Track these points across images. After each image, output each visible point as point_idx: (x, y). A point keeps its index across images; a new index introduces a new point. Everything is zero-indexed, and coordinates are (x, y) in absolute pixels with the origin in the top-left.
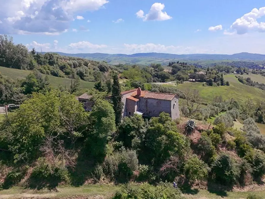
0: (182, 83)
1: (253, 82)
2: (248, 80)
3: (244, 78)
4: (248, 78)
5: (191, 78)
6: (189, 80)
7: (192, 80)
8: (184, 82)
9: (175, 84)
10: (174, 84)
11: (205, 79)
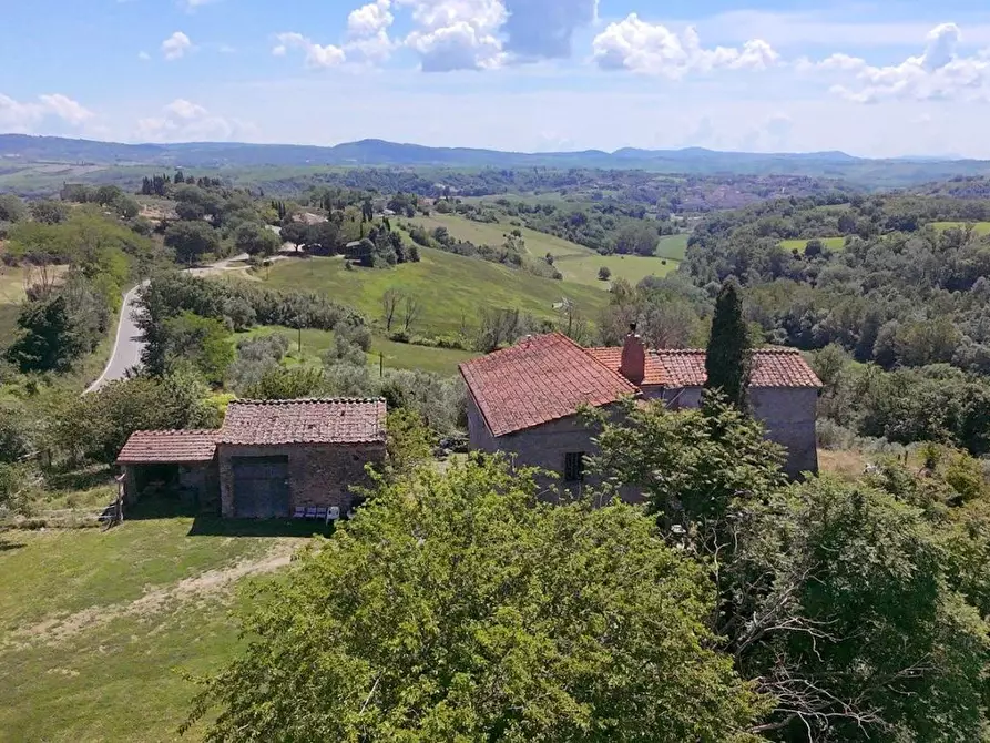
0: (267, 264)
1: (456, 242)
2: (440, 234)
3: (427, 230)
4: (438, 230)
5: (285, 239)
6: (283, 248)
7: (291, 247)
8: (273, 259)
9: (248, 271)
10: (244, 272)
11: (338, 243)
